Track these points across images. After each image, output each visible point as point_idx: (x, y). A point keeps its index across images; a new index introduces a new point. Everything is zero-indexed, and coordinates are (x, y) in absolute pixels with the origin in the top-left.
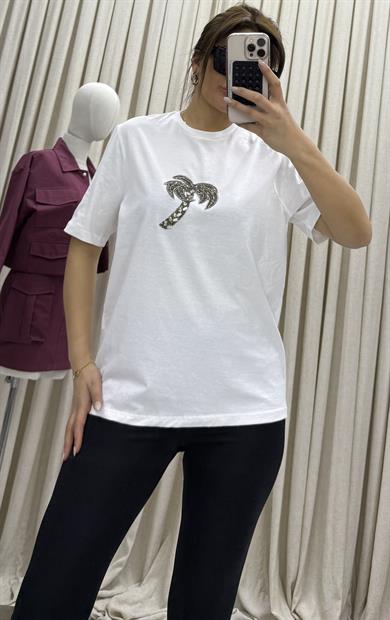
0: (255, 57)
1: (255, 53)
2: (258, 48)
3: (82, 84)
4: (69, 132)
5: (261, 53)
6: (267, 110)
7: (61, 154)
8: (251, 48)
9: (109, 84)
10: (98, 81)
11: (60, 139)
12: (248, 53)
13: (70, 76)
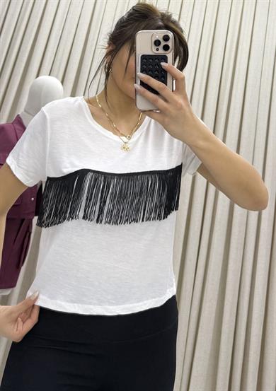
0: (161, 52)
1: (161, 48)
2: (163, 43)
3: (38, 76)
4: (25, 111)
5: (166, 48)
6: (169, 100)
7: (18, 127)
8: (157, 43)
9: (57, 77)
10: (50, 75)
11: (18, 115)
12: (154, 48)
13: (30, 68)
